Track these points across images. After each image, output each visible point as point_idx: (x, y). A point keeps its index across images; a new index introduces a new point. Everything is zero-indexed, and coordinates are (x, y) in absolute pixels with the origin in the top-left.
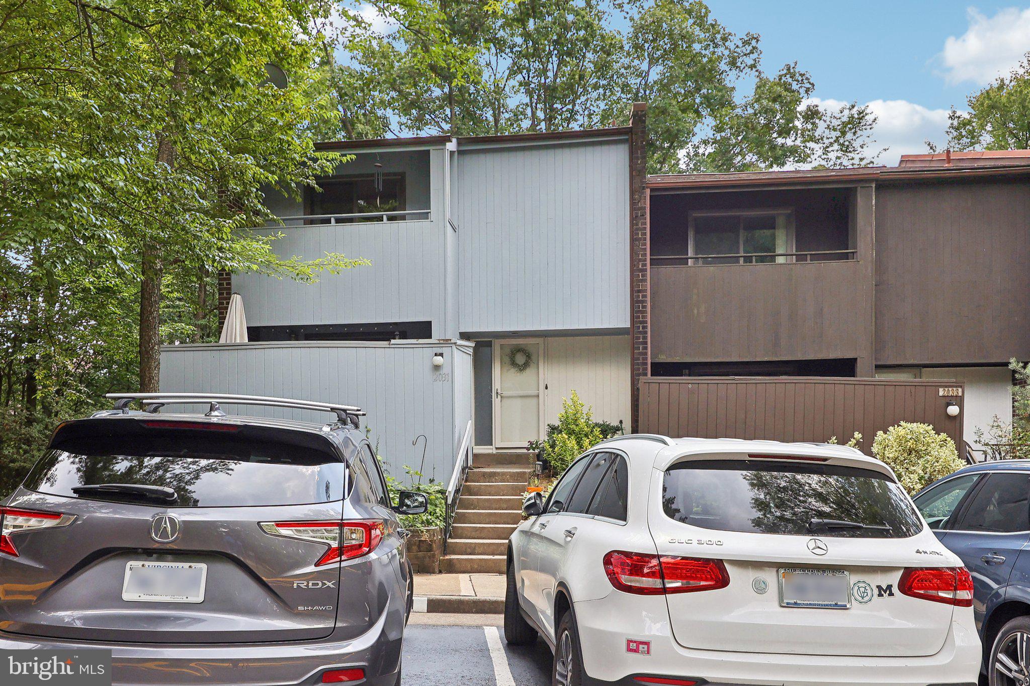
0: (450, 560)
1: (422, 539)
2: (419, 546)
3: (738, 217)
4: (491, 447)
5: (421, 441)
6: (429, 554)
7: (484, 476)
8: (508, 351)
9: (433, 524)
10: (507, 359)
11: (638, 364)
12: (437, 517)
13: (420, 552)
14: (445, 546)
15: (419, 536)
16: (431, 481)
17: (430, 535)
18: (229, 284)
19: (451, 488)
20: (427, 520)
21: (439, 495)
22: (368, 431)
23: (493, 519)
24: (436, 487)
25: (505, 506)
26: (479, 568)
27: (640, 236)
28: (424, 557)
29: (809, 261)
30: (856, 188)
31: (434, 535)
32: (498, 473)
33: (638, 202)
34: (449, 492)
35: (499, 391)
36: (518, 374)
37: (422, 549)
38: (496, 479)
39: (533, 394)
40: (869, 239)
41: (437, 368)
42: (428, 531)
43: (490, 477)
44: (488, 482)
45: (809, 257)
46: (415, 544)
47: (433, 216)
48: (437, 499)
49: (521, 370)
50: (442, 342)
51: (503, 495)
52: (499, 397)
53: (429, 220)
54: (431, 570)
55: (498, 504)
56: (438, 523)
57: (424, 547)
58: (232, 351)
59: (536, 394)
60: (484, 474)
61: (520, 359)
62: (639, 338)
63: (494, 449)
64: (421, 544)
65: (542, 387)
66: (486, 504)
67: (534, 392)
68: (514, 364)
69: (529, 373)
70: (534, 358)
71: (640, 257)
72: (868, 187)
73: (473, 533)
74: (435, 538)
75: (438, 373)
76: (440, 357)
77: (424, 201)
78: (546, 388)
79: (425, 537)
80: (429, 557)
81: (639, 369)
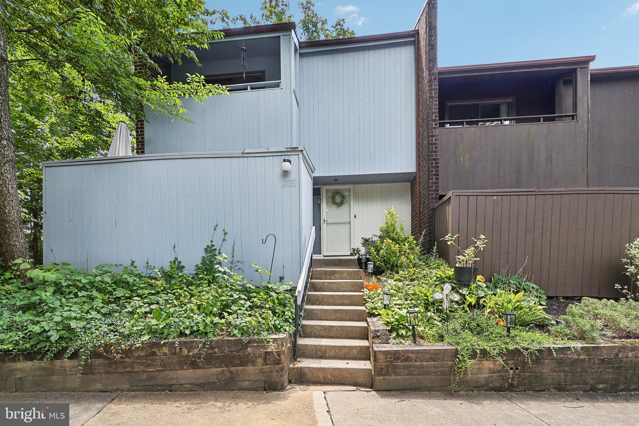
0: (301, 369)
1: (269, 350)
2: (265, 359)
3: (477, 105)
4: (320, 255)
5: (271, 240)
6: (277, 367)
7: (325, 274)
8: (330, 194)
9: (282, 329)
10: (331, 200)
11: (432, 191)
12: (286, 321)
13: (266, 365)
14: (295, 351)
15: (264, 347)
16: (281, 279)
17: (278, 345)
18: (143, 138)
19: (300, 287)
20: (274, 326)
21: (288, 296)
22: (225, 234)
23: (339, 315)
24: (285, 286)
25: (348, 302)
26: (333, 379)
27: (433, 95)
28: (271, 372)
29: (542, 122)
30: (577, 68)
31: (282, 345)
32: (338, 272)
33: (432, 69)
34: (299, 291)
35: (326, 220)
36: (337, 209)
37: (268, 362)
38: (335, 277)
39: (347, 221)
40: (585, 105)
41: (285, 173)
42: (275, 340)
43: (331, 275)
44: (329, 279)
45: (542, 119)
46: (260, 356)
47: (282, 85)
48: (286, 299)
49: (339, 206)
50: (290, 150)
51: (344, 291)
52: (325, 223)
53: (280, 88)
54: (279, 387)
55: (342, 301)
56: (287, 328)
57: (271, 359)
58: (110, 164)
59: (349, 221)
60: (325, 273)
61: (338, 199)
62: (432, 171)
63: (323, 257)
64: (268, 357)
65: (352, 216)
66: (331, 300)
67: (347, 220)
68: (334, 203)
69: (345, 207)
70: (347, 198)
71: (434, 110)
72: (584, 68)
73: (322, 332)
74: (284, 349)
75: (286, 180)
76: (288, 163)
77: (277, 75)
78: (355, 217)
79: (272, 348)
80: (278, 372)
81: (432, 195)
